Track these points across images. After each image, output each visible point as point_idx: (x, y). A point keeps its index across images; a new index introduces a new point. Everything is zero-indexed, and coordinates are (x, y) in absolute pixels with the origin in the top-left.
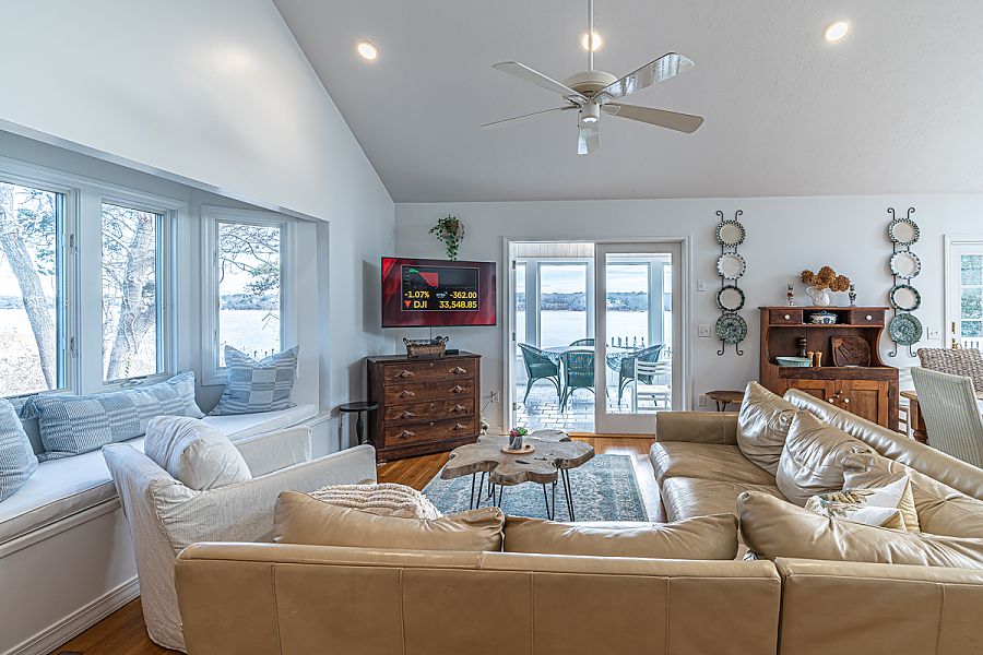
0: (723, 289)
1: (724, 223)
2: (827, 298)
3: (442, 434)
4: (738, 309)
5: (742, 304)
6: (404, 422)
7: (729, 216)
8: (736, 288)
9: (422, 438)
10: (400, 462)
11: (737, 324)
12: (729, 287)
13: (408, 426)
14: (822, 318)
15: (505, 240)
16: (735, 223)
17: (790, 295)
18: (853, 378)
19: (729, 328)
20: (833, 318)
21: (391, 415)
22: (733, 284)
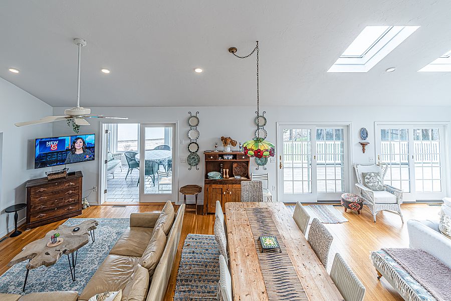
0: (191, 144)
1: (191, 117)
2: (229, 149)
3: (61, 212)
4: (196, 152)
5: (198, 150)
6: (40, 210)
7: (194, 114)
8: (196, 143)
9: (50, 216)
10: (38, 228)
11: (196, 157)
12: (193, 143)
13: (43, 212)
14: (226, 157)
15: (101, 123)
16: (196, 117)
17: (216, 147)
18: (233, 184)
19: (193, 159)
20: (231, 157)
21: (35, 208)
22: (195, 141)
